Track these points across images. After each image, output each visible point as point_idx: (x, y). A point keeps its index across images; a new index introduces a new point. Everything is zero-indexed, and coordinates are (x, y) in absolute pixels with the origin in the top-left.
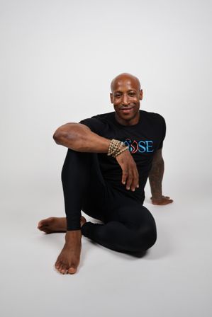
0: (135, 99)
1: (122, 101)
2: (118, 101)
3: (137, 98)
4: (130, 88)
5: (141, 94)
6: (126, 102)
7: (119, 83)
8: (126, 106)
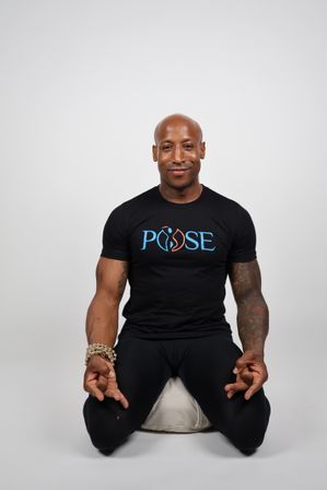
0: (194, 156)
1: (173, 156)
2: (166, 156)
3: (197, 154)
4: (186, 137)
5: (203, 149)
6: (178, 159)
7: (169, 129)
8: (179, 164)
